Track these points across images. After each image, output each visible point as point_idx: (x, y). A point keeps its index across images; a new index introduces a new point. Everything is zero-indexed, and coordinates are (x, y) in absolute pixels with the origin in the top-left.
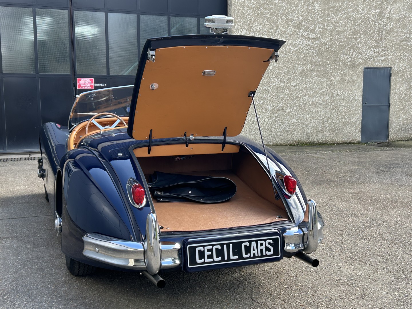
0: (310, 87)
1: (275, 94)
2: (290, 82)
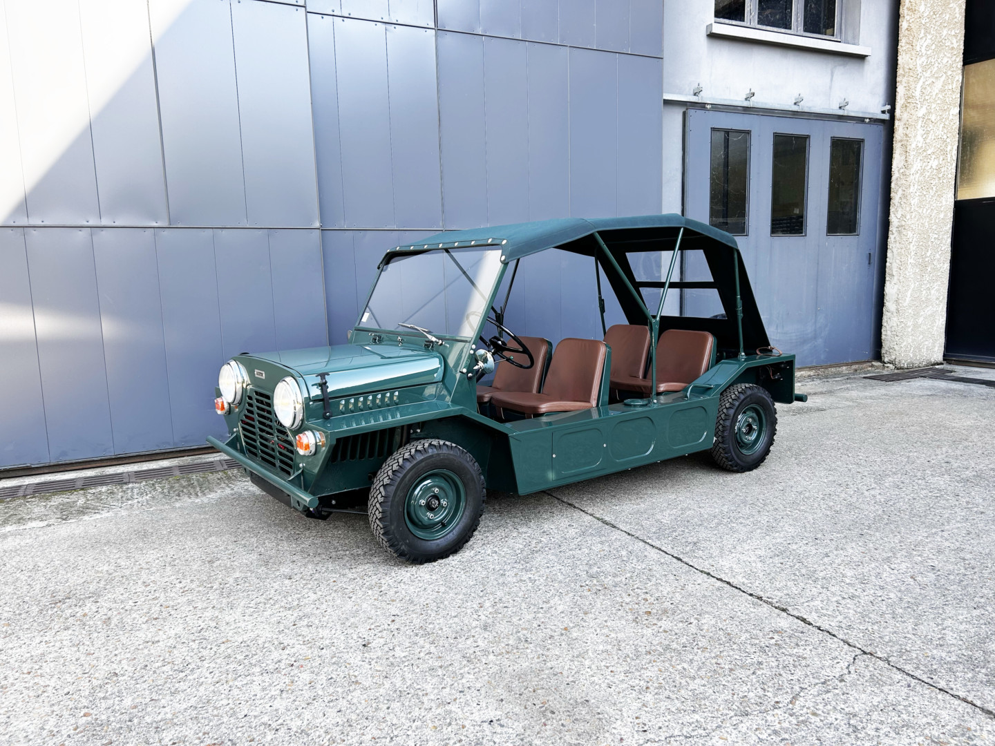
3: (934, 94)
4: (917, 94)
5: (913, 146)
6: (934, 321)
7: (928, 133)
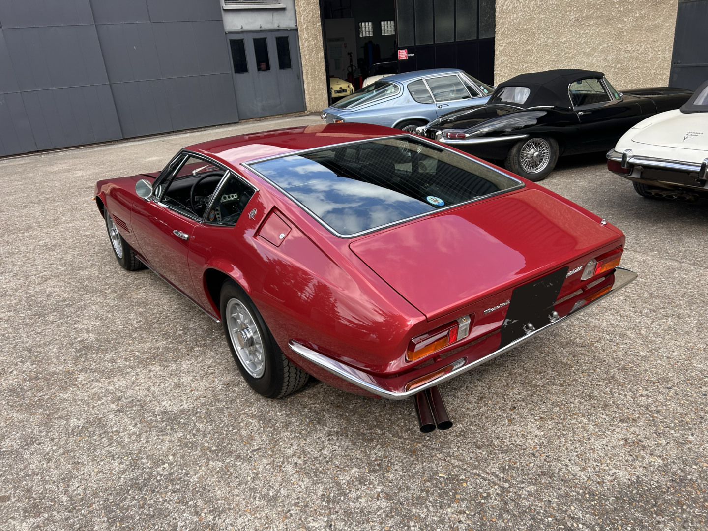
0: (586, 42)
1: (540, 56)
2: (558, 38)
3: (309, 20)
4: (302, 20)
5: (304, 38)
6: (322, 96)
7: (308, 33)
